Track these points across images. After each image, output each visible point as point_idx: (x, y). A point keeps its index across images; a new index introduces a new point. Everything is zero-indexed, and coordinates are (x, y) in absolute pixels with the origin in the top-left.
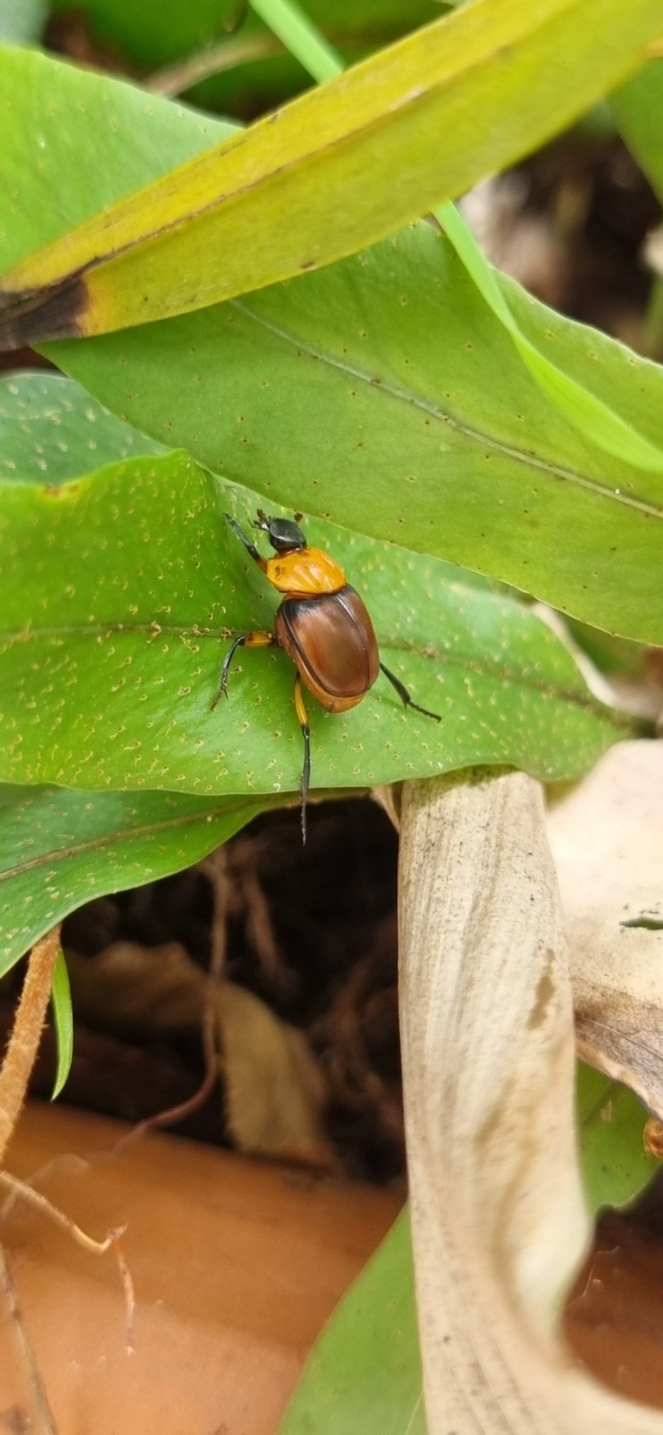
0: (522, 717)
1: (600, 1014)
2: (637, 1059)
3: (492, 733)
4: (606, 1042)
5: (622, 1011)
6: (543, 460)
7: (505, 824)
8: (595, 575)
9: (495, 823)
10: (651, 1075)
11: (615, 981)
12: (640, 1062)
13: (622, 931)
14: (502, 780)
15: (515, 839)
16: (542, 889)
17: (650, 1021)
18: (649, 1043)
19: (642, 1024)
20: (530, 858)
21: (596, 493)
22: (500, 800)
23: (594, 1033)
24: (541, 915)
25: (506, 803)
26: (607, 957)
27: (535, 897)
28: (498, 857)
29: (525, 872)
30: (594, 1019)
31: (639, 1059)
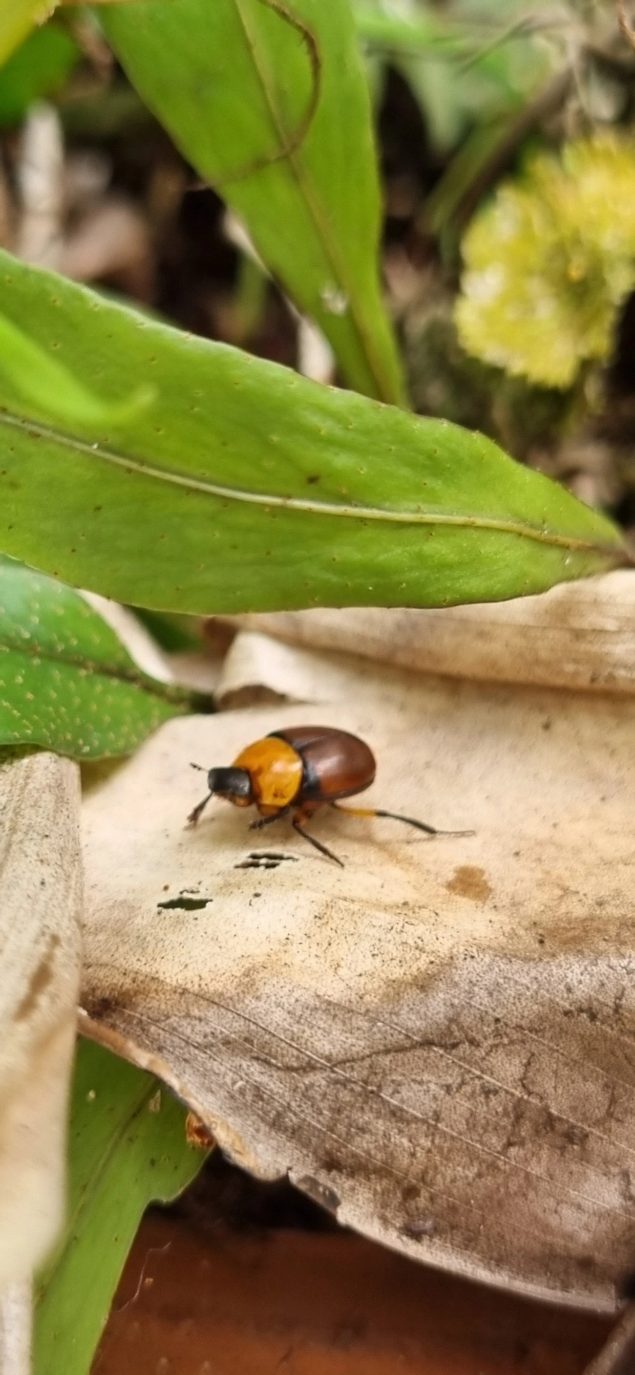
0: (54, 695)
1: (131, 1001)
2: (168, 1047)
3: (15, 712)
4: (135, 1031)
5: (153, 998)
6: (15, 416)
7: (23, 806)
8: (82, 538)
9: (13, 804)
10: (183, 1063)
11: (148, 965)
12: (171, 1049)
13: (159, 913)
14: (26, 761)
15: (30, 821)
16: (56, 872)
17: (182, 1006)
18: (180, 1030)
19: (173, 1010)
20: (45, 840)
21: (72, 449)
22: (21, 781)
23: (124, 1022)
24: (51, 899)
25: (26, 784)
26: (141, 941)
27: (46, 881)
28: (10, 841)
29: (38, 855)
30: (124, 1007)
31: (170, 1047)
